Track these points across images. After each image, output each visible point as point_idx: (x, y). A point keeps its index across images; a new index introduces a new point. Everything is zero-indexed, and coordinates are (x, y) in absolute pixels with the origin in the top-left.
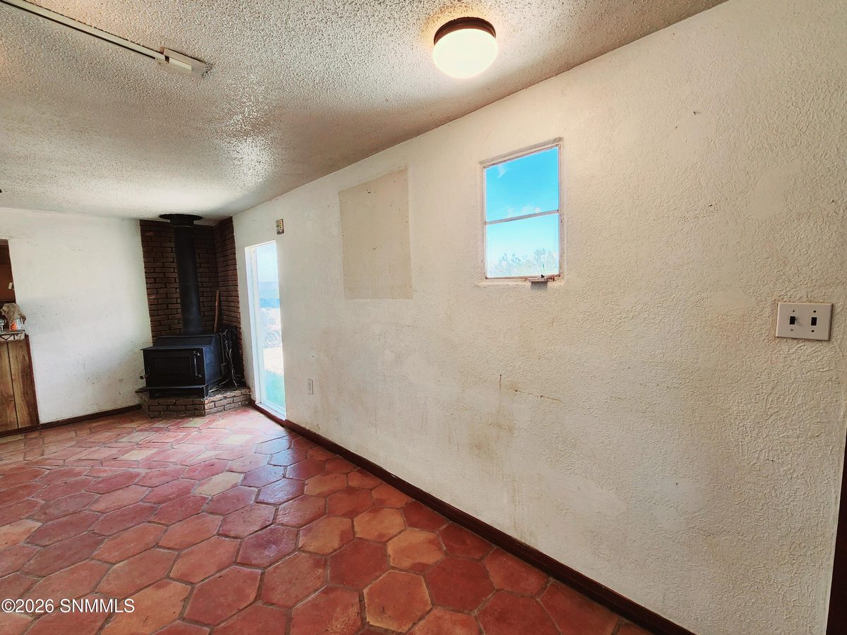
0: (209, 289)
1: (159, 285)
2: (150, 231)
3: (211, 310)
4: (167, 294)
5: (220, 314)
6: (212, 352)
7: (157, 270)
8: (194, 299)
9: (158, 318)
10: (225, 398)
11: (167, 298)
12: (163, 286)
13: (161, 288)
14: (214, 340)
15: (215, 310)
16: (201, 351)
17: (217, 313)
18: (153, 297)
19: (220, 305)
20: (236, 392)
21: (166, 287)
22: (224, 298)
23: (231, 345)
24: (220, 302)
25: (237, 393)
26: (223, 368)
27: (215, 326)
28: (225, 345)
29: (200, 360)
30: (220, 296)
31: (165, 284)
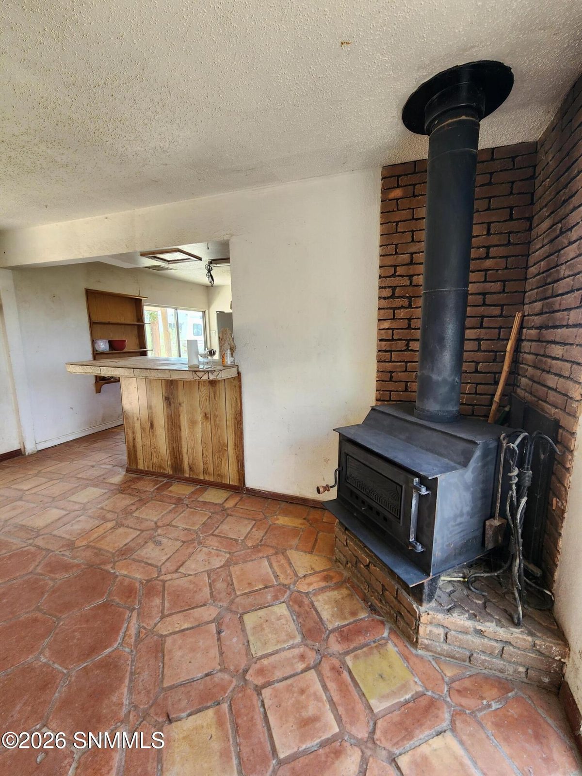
0: (496, 311)
1: (397, 302)
2: (398, 186)
3: (494, 360)
4: (409, 320)
5: (514, 371)
6: (467, 488)
7: (400, 271)
8: (450, 330)
9: (389, 366)
10: (480, 633)
11: (409, 327)
12: (406, 302)
13: (402, 307)
14: (478, 453)
15: (503, 362)
16: (432, 485)
17: (506, 368)
18: (386, 325)
19: (517, 349)
20: (516, 631)
21: (410, 306)
22: (533, 332)
23: (527, 482)
24: (519, 340)
25: (517, 635)
26: (489, 533)
27: (497, 398)
28: (507, 479)
29: (428, 506)
30: (521, 327)
31: (410, 298)
